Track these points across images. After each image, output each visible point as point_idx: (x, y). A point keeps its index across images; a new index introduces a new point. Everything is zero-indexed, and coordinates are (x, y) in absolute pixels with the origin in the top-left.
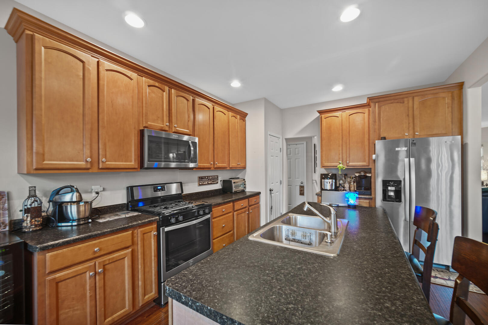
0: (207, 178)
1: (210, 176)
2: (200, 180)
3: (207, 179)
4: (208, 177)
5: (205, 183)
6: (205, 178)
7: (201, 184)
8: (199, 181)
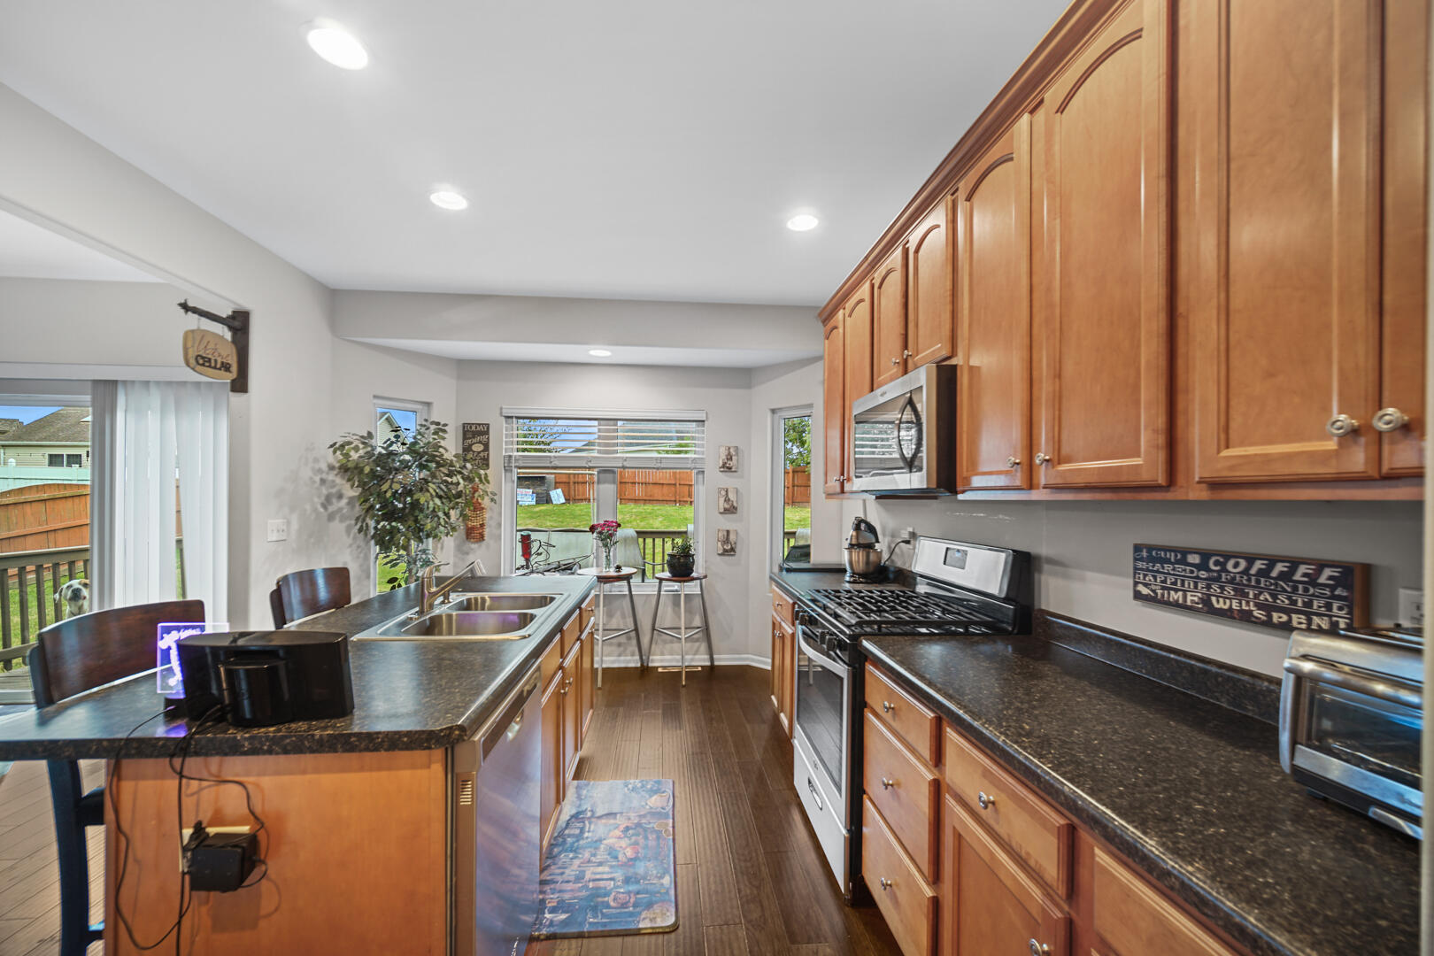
0: (1199, 567)
1: (1228, 556)
2: (1140, 565)
3: (1203, 574)
4: (1205, 555)
5: (1174, 596)
6: (1184, 562)
7: (1145, 591)
8: (1136, 569)
